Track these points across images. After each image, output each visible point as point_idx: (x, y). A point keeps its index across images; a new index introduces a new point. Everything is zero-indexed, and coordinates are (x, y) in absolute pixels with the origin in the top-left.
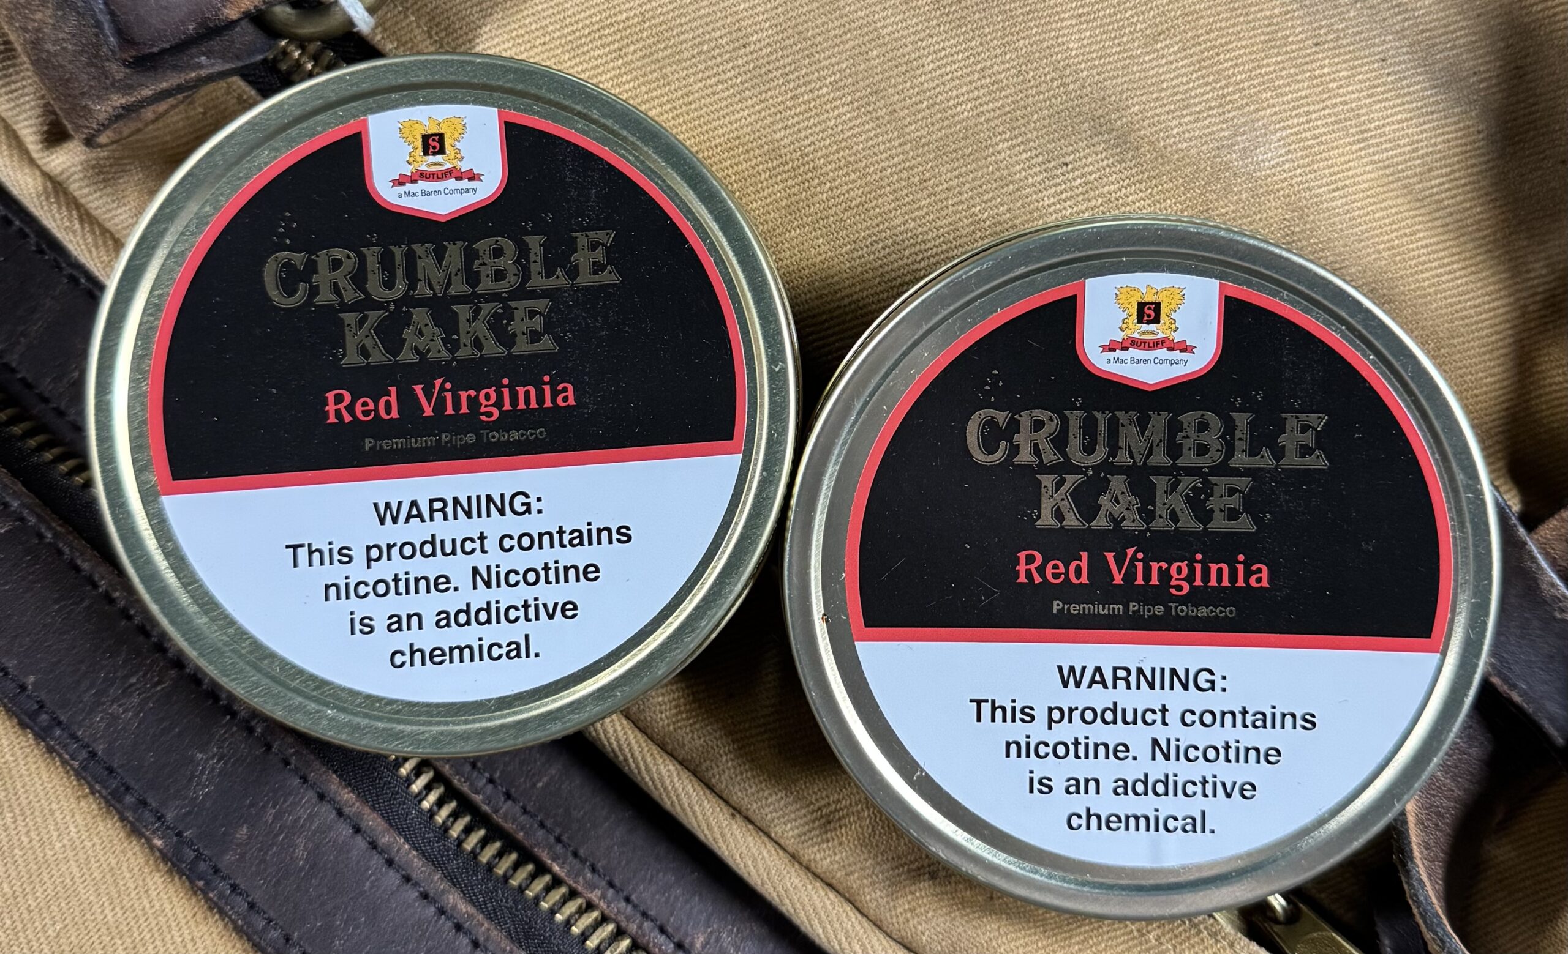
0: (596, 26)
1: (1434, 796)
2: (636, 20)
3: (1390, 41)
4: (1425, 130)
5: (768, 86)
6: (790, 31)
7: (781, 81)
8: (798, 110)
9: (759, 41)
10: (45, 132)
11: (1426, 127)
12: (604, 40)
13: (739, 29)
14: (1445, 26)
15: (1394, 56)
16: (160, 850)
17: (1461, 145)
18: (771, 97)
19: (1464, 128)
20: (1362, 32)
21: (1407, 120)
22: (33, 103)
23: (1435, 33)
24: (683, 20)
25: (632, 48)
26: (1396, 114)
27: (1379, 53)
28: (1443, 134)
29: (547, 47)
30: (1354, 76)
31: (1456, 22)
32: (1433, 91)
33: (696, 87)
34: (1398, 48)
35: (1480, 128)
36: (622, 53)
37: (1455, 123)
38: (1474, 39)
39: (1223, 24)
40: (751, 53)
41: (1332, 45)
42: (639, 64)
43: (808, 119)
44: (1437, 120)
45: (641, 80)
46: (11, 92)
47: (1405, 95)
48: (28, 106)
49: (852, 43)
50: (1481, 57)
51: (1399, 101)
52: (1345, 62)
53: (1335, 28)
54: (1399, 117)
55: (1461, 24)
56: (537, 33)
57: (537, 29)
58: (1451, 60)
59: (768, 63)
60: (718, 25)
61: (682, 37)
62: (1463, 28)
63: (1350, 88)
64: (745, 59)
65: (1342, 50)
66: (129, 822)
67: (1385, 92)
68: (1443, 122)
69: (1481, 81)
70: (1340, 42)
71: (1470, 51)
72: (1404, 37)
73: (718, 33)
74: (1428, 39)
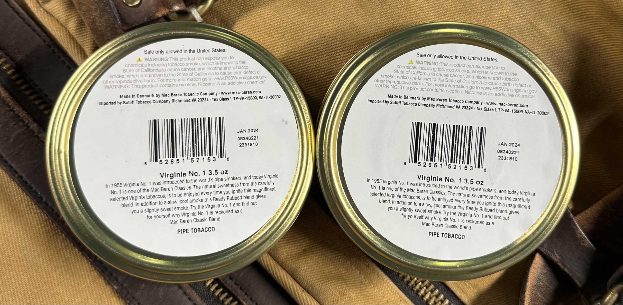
0: (276, 27)
1: (536, 301)
2: (289, 26)
3: (540, 48)
6: (340, 33)
7: (335, 49)
9: (329, 36)
12: (278, 32)
13: (323, 31)
14: (560, 44)
15: (541, 54)
16: (116, 290)
18: (331, 54)
23: (556, 46)
24: (304, 27)
25: (287, 35)
29: (259, 33)
31: (564, 43)
32: (554, 66)
34: (542, 51)
35: (569, 79)
36: (284, 37)
38: (569, 49)
40: (326, 39)
42: (290, 40)
46: (83, 36)
48: (88, 41)
50: (571, 55)
57: (256, 27)
58: (560, 56)
59: (331, 43)
60: (316, 29)
61: (304, 33)
62: (566, 45)
64: (324, 41)
66: (106, 280)
69: (571, 63)
71: (567, 53)
72: (545, 47)
73: (316, 32)
74: (553, 48)
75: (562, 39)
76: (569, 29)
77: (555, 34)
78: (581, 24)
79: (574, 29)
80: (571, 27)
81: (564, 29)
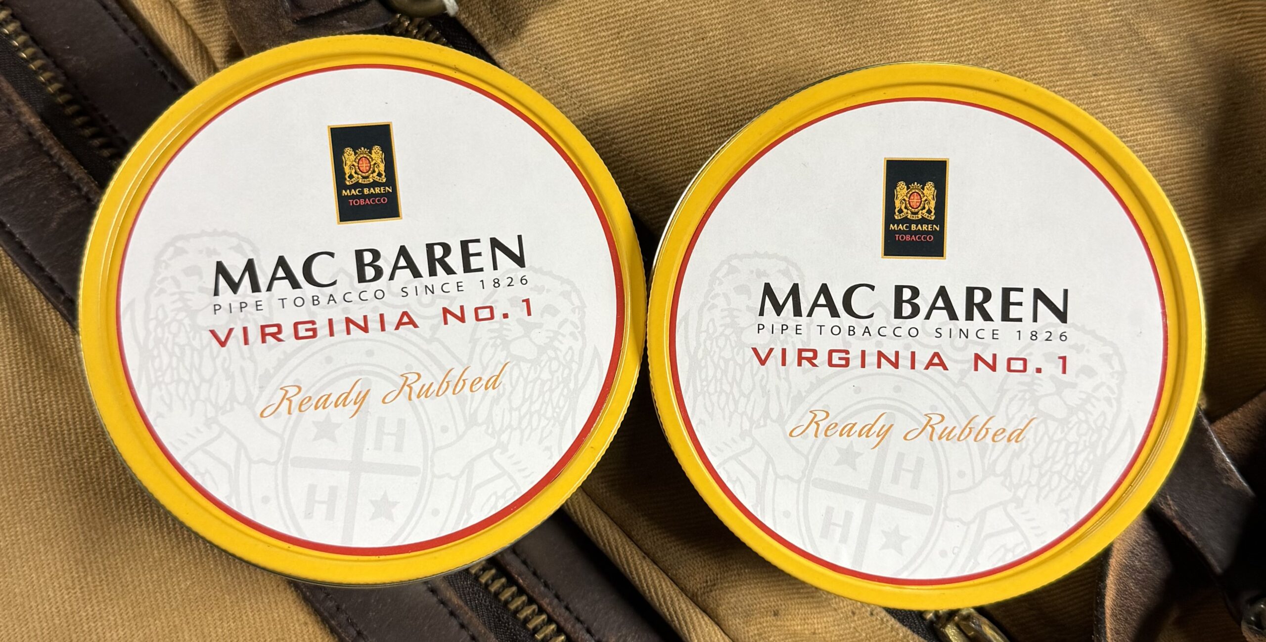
0: (604, 16)
1: (1126, 599)
2: (631, 14)
3: (1146, 77)
4: (1165, 141)
5: (716, 67)
6: (735, 32)
7: (726, 64)
8: (735, 86)
9: (714, 36)
10: (228, 51)
11: (1166, 138)
12: (609, 26)
13: (701, 27)
14: (1186, 70)
15: (1148, 88)
17: (1190, 153)
18: (717, 75)
19: (1193, 142)
20: (1127, 70)
21: (1153, 132)
22: (221, 31)
23: (1179, 74)
24: (663, 17)
25: (627, 33)
26: (1146, 127)
27: (1138, 85)
28: (1178, 144)
29: (569, 27)
30: (1119, 99)
31: (1194, 68)
32: (1173, 114)
33: (667, 63)
34: (1151, 82)
35: (1204, 142)
36: (620, 36)
37: (1186, 138)
38: (1205, 81)
39: (1032, 55)
40: (707, 44)
41: (1105, 76)
42: (631, 44)
43: (741, 92)
44: (1175, 134)
45: (631, 55)
46: (208, 22)
47: (1154, 115)
48: (217, 33)
49: (776, 44)
50: (1209, 94)
51: (1149, 119)
52: (1113, 89)
53: (1109, 65)
54: (1148, 130)
55: (1197, 70)
56: (564, 17)
57: (564, 15)
58: (1188, 94)
59: (718, 52)
60: (686, 23)
61: (662, 29)
62: (1198, 73)
63: (1115, 107)
64: (703, 47)
65: (1112, 81)
67: (1140, 112)
68: (1178, 136)
69: (1207, 111)
70: (1112, 75)
71: (1202, 89)
72: (1156, 75)
73: (686, 29)
74: (1172, 78)
75: (1192, 60)
76: (1206, 40)
77: (1176, 50)
78: (1232, 31)
79: (1217, 41)
80: (1209, 36)
81: (1197, 39)
